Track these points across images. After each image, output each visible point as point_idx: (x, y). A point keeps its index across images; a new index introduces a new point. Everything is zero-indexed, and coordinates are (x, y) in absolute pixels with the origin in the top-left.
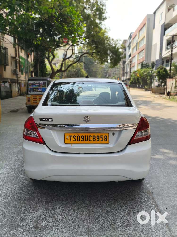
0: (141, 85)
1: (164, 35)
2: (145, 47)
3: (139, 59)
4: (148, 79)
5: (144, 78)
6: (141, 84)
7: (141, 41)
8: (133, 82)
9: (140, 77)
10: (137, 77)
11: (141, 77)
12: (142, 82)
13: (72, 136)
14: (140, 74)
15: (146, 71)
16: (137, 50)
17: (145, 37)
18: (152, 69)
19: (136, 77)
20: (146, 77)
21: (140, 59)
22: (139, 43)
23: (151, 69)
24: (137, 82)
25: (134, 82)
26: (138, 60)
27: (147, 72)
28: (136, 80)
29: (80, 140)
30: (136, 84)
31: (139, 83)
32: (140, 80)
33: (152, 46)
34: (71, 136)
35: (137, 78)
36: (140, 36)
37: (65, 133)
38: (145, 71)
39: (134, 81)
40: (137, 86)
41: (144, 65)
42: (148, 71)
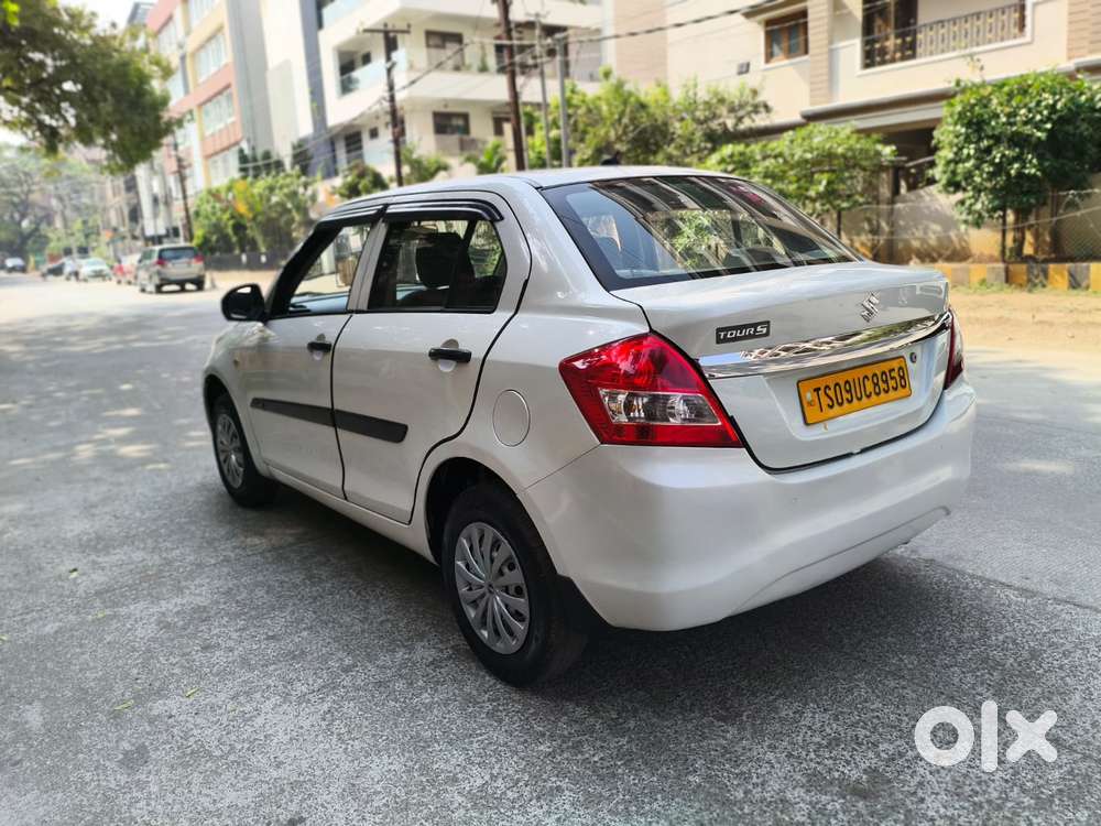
0: (265, 254)
1: (320, 25)
2: (232, 79)
3: (208, 133)
4: (294, 226)
5: (270, 220)
6: (263, 249)
7: (202, 47)
8: (210, 245)
9: (251, 216)
10: (232, 217)
11: (254, 219)
12: (264, 241)
13: (819, 389)
14: (248, 203)
15: (281, 188)
16: (187, 92)
17: (227, 30)
18: (303, 179)
19: (226, 216)
20: (281, 215)
21: (213, 135)
22: (193, 55)
23: (299, 177)
24: (234, 239)
25: (217, 241)
26: (203, 139)
27: (286, 190)
28: (230, 231)
29: (845, 401)
30: (229, 248)
31: (248, 245)
32: (253, 232)
33: (269, 76)
34: (817, 390)
35: (231, 222)
36: (195, 23)
37: (799, 382)
38: (271, 189)
39: (214, 238)
40: (244, 258)
41: (255, 160)
42: (288, 186)
